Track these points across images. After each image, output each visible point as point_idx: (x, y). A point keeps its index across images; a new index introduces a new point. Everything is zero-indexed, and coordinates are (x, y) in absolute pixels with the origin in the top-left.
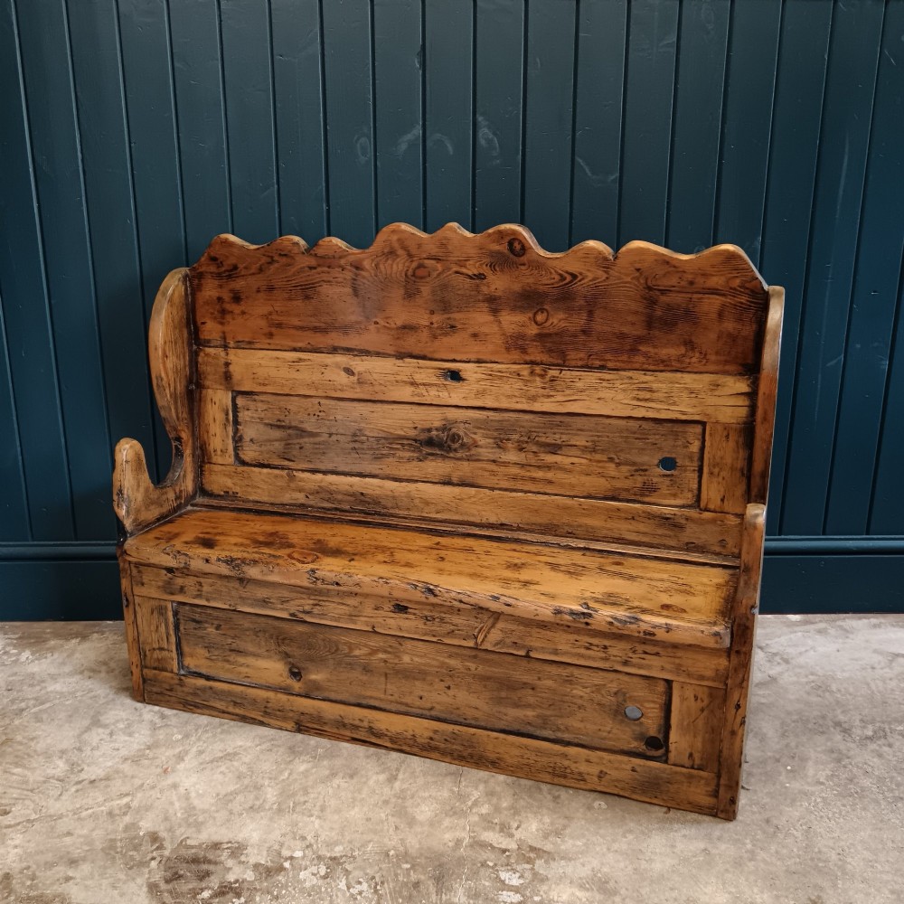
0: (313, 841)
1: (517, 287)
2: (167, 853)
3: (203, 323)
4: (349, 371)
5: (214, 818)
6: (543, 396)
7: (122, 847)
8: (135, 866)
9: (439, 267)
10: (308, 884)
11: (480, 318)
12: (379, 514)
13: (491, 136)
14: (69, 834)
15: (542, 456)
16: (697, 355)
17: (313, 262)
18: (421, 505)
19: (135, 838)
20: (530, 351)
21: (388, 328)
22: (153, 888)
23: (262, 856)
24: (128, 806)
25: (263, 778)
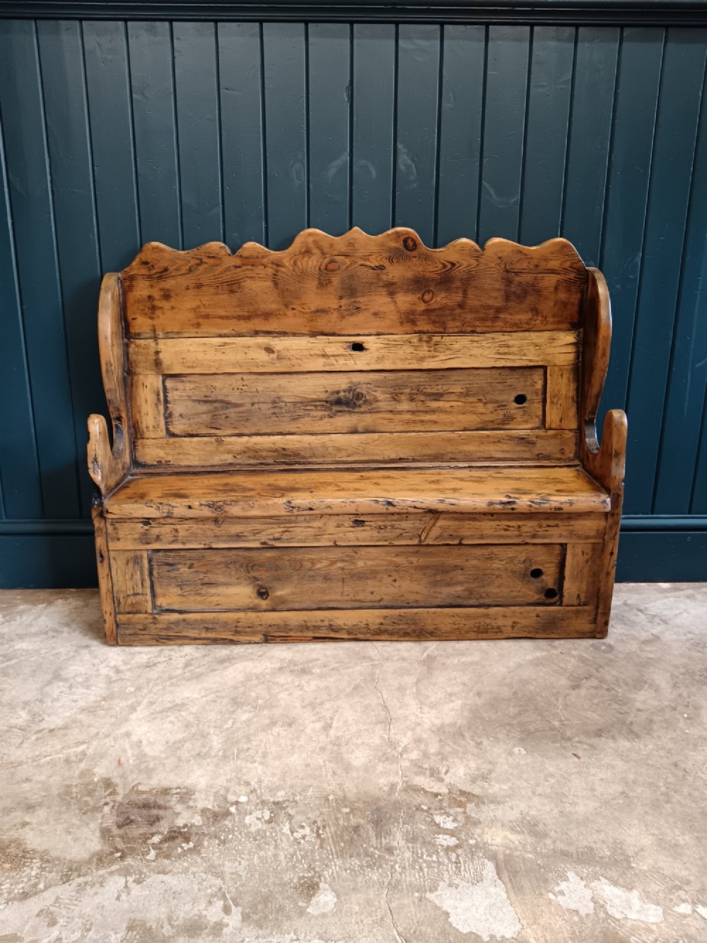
0: (256, 786)
1: (409, 274)
2: (119, 798)
3: (134, 319)
4: (269, 350)
5: (164, 765)
6: (429, 357)
7: (77, 793)
8: (89, 811)
9: (348, 261)
10: (253, 829)
11: (381, 301)
12: (299, 463)
13: (409, 162)
14: (28, 780)
15: (429, 403)
16: (540, 318)
17: (238, 262)
18: (334, 452)
19: (89, 784)
20: (419, 323)
21: (304, 313)
22: (105, 833)
23: (209, 801)
24: (84, 753)
25: (209, 726)
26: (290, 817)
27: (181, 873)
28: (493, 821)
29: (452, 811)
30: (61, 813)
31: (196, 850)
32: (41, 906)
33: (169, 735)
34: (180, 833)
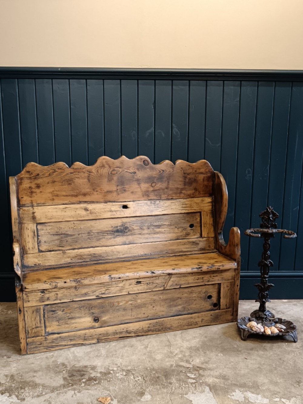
1: (146, 175)
3: (22, 198)
4: (86, 210)
6: (155, 210)
9: (120, 170)
10: (119, 377)
11: (134, 186)
12: (101, 260)
15: (155, 229)
17: (72, 171)
18: (117, 254)
20: (150, 196)
21: (102, 193)
23: (102, 369)
26: (133, 374)
28: (209, 376)
29: (194, 373)
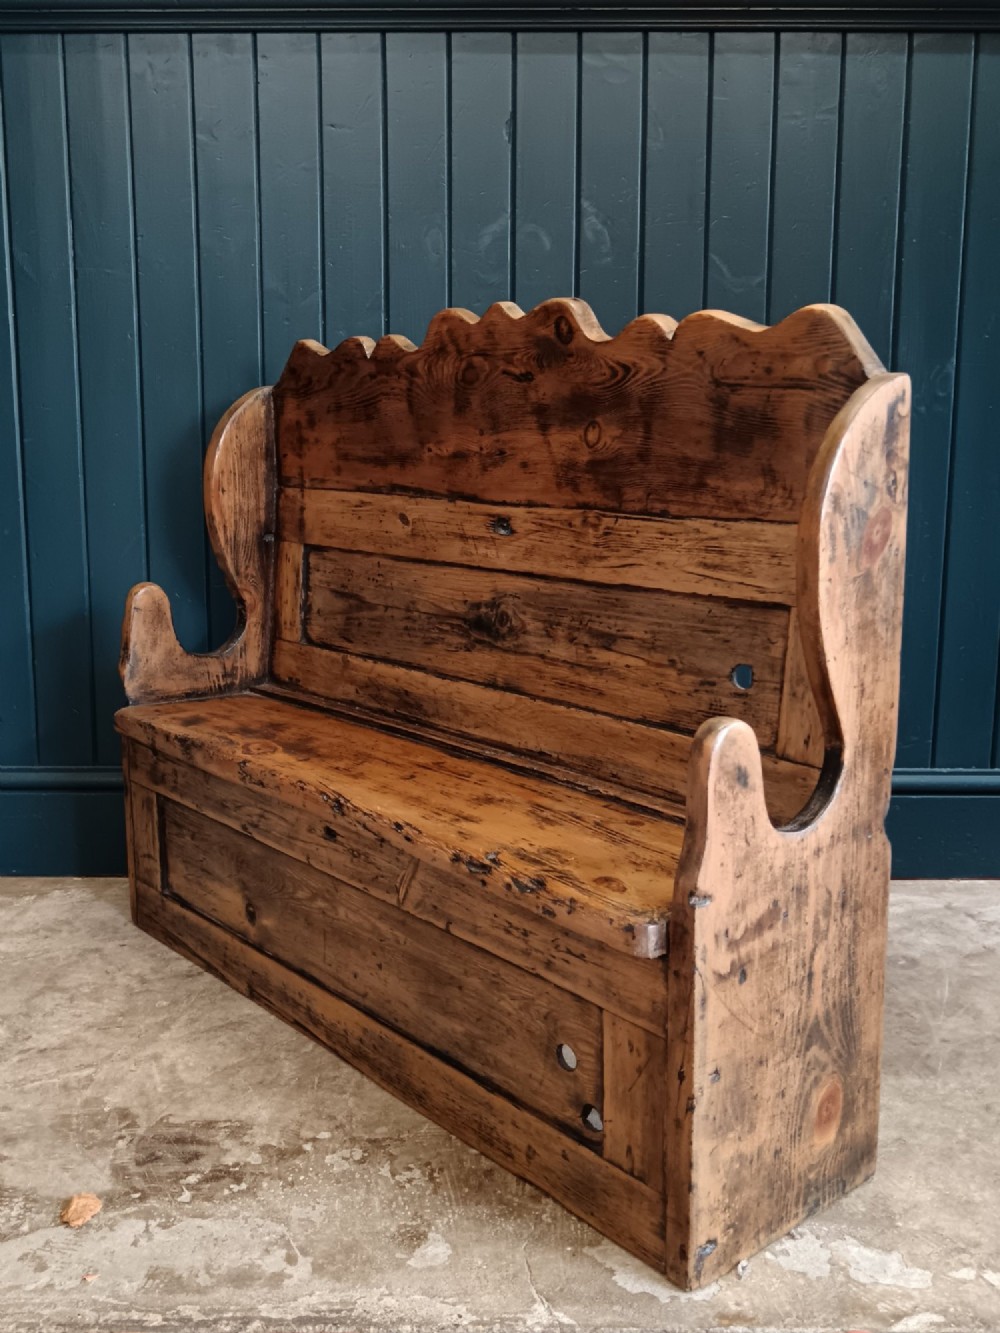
0: (344, 1121)
1: (565, 390)
2: (140, 1131)
5: (209, 1094)
6: (596, 557)
7: (78, 1124)
8: (91, 1145)
9: (487, 366)
10: (336, 1170)
11: (530, 439)
15: (595, 652)
16: (780, 491)
19: (97, 1114)
20: (583, 487)
22: (119, 1171)
23: (273, 1137)
24: (90, 1079)
25: (278, 1050)
27: (228, 1218)
30: (54, 1147)
31: (250, 1192)
32: (25, 1249)
33: (217, 1059)
34: (229, 1173)
